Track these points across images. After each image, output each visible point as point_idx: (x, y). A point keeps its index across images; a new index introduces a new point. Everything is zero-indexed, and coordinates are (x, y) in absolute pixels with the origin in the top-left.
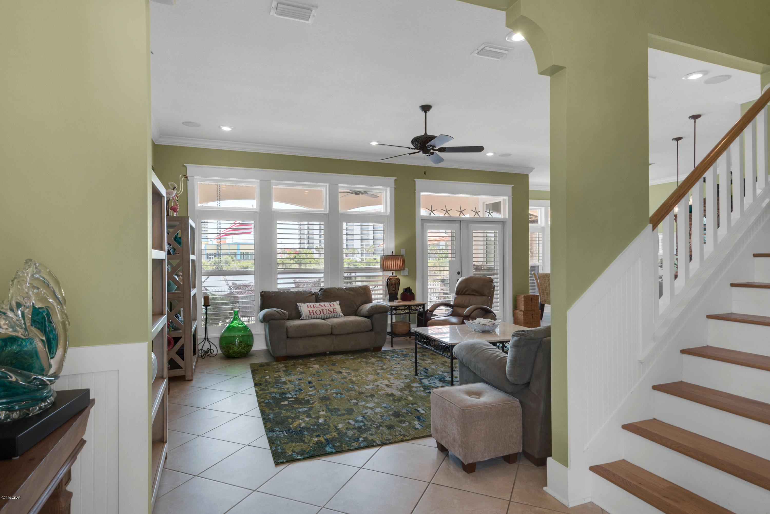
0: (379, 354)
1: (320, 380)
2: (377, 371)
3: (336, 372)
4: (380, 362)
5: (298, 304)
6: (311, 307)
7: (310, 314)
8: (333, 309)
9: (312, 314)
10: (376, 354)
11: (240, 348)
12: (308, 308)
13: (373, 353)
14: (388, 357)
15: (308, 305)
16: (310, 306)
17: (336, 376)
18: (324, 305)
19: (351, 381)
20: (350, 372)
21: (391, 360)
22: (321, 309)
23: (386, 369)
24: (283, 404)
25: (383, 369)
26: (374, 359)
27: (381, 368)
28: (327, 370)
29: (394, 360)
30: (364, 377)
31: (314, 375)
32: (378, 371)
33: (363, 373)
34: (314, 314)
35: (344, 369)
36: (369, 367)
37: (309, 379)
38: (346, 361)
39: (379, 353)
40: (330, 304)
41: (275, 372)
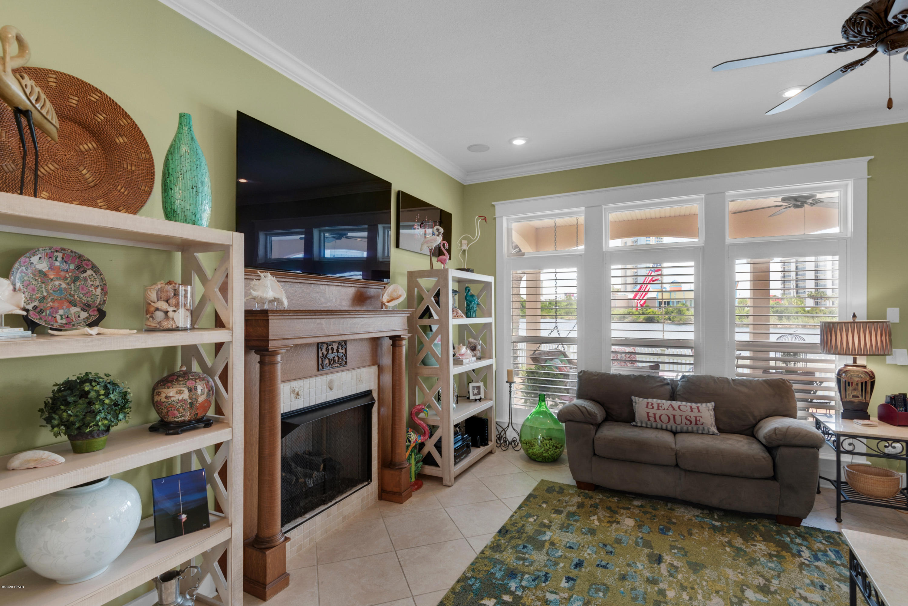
0: (789, 535)
1: (601, 566)
2: (743, 591)
3: (650, 556)
4: (772, 562)
5: (633, 397)
6: (653, 408)
7: (649, 420)
8: (696, 417)
9: (652, 419)
10: (779, 533)
11: (543, 449)
12: (647, 407)
13: (774, 528)
14: (806, 554)
15: (648, 403)
16: (652, 404)
17: (641, 567)
18: (679, 407)
19: (660, 598)
20: (676, 568)
21: (808, 566)
22: (671, 412)
23: (775, 592)
24: (483, 604)
25: (764, 590)
26: (764, 548)
27: (762, 581)
28: (639, 540)
29: (817, 567)
30: (700, 597)
31: (605, 545)
32: (750, 594)
33: (704, 583)
34: (656, 421)
35: (676, 551)
36: (734, 568)
37: (587, 554)
38: (695, 531)
39: (791, 532)
40: (691, 407)
41: (553, 511)
